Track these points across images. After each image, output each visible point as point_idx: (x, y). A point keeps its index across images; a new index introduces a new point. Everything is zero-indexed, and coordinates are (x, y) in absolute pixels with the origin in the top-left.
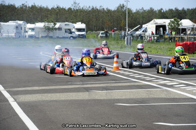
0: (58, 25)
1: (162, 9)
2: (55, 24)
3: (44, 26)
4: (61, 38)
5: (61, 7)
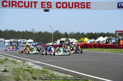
0: (19, 40)
1: (83, 33)
2: (18, 40)
3: (13, 41)
4: (21, 46)
5: (28, 31)
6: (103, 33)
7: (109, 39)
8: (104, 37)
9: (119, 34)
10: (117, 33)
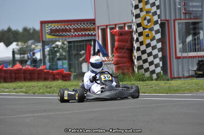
6: (9, 29)
7: (22, 51)
8: (7, 45)
9: (53, 32)
10: (47, 28)
